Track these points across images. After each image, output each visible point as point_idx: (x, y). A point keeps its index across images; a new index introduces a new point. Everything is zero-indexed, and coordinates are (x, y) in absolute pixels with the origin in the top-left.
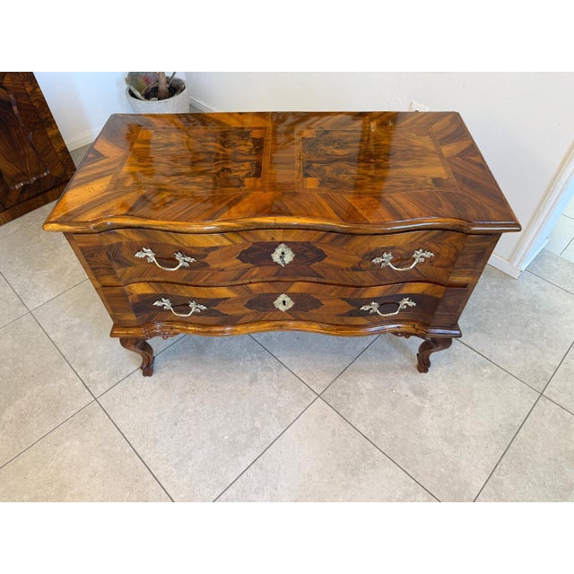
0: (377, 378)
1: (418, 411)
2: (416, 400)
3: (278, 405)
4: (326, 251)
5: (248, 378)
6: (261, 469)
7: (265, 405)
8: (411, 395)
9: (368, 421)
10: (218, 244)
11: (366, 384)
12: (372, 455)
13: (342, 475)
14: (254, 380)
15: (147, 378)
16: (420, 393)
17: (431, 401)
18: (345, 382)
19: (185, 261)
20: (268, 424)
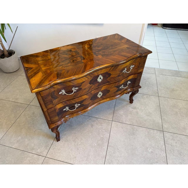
0: (123, 110)
1: (137, 113)
2: (135, 110)
3: (104, 128)
4: (111, 73)
5: (90, 126)
6: (111, 147)
7: (100, 131)
8: (133, 110)
9: (128, 121)
10: (85, 80)
11: (121, 112)
12: (135, 128)
13: (131, 136)
14: (92, 126)
15: (59, 142)
16: (135, 108)
17: (138, 109)
18: (116, 114)
19: (75, 90)
20: (105, 135)
